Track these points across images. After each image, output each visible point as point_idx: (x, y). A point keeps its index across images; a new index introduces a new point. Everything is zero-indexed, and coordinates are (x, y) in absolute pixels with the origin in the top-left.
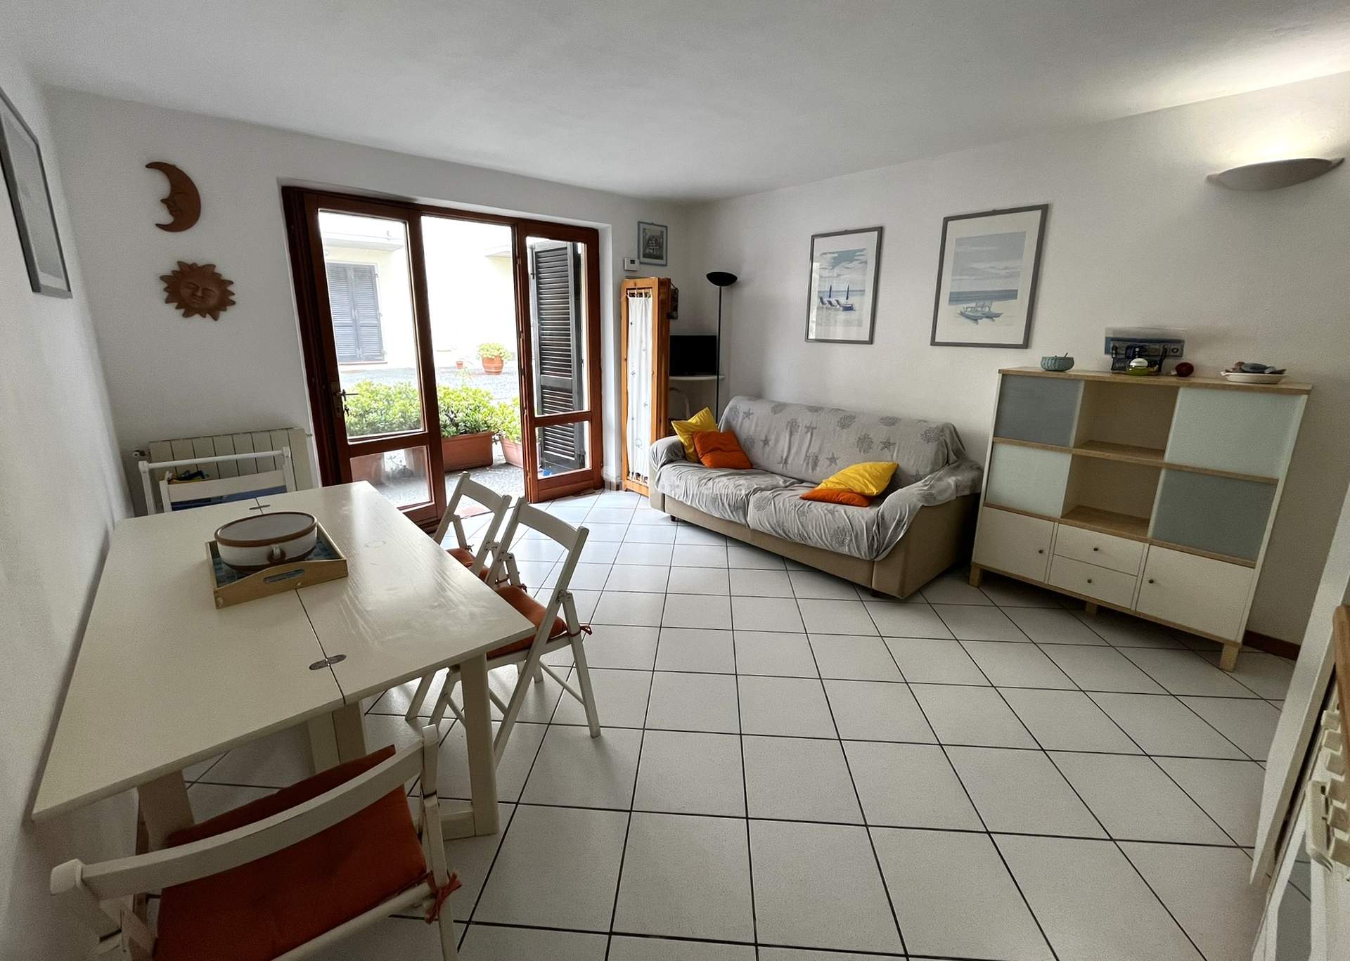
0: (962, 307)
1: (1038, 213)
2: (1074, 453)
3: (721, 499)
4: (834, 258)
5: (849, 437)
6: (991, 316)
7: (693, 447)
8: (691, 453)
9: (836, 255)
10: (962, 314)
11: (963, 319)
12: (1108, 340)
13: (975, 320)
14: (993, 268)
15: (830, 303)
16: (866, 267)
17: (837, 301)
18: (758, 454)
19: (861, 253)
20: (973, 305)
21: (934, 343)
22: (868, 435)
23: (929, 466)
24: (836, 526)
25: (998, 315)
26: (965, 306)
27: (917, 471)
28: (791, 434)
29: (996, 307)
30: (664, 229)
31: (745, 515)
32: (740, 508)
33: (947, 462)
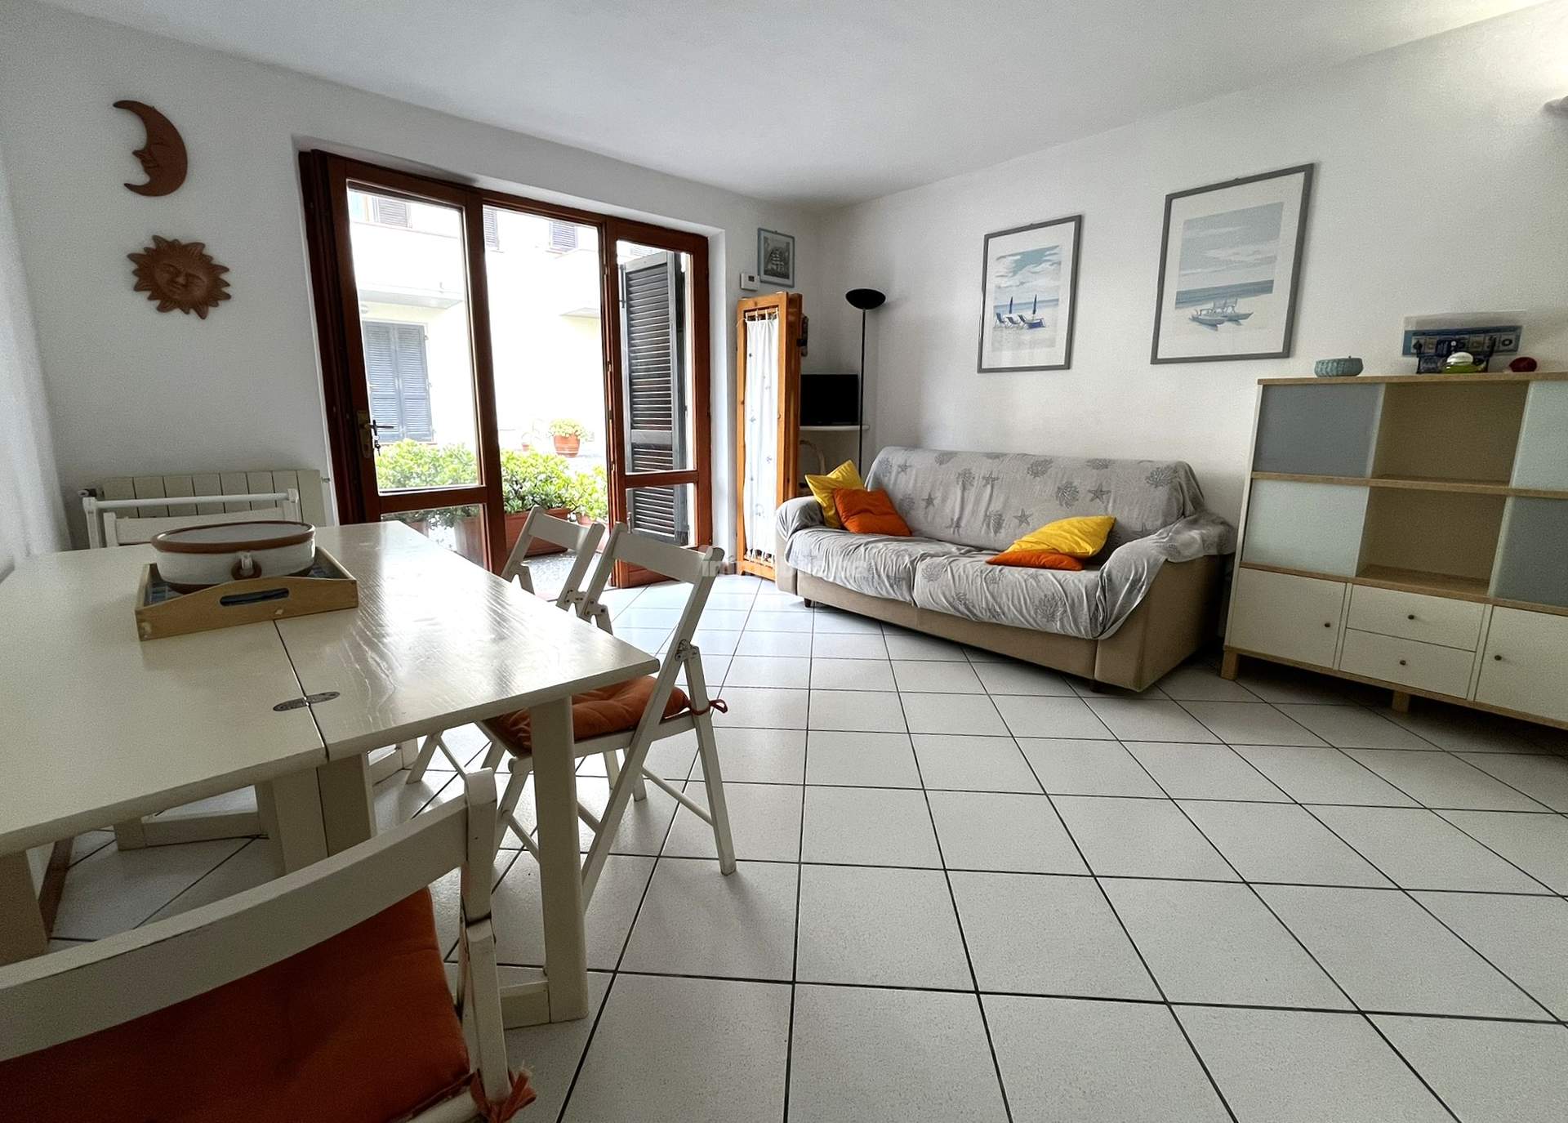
0: (1191, 311)
1: (1300, 177)
2: (1374, 485)
3: (876, 569)
4: (1016, 261)
5: (1044, 488)
6: (1235, 319)
7: (834, 508)
8: (830, 517)
9: (1019, 257)
10: (1195, 319)
11: (1195, 325)
12: (1408, 335)
13: (1213, 325)
14: (1238, 254)
15: (1011, 319)
16: (1060, 270)
17: (1021, 317)
18: (920, 517)
19: (1052, 252)
20: (1210, 305)
21: (1155, 360)
22: (1071, 483)
23: (1160, 516)
24: (1043, 594)
25: (1246, 316)
26: (1199, 308)
27: (1143, 525)
28: (964, 489)
29: (1243, 305)
30: (790, 241)
31: (911, 588)
32: (904, 579)
33: (1183, 514)
